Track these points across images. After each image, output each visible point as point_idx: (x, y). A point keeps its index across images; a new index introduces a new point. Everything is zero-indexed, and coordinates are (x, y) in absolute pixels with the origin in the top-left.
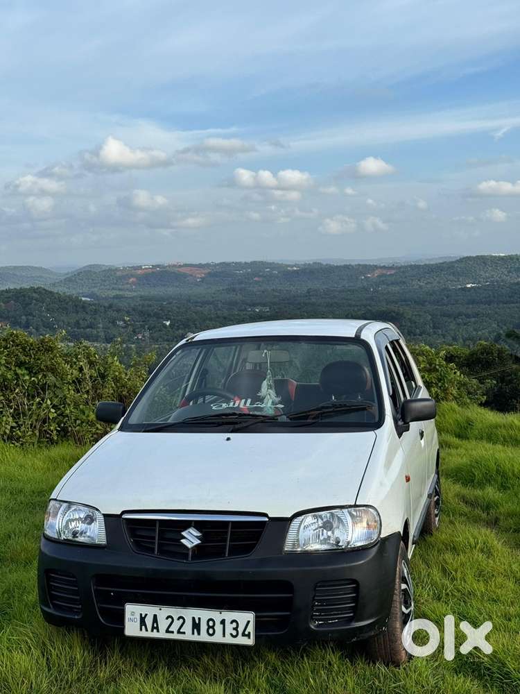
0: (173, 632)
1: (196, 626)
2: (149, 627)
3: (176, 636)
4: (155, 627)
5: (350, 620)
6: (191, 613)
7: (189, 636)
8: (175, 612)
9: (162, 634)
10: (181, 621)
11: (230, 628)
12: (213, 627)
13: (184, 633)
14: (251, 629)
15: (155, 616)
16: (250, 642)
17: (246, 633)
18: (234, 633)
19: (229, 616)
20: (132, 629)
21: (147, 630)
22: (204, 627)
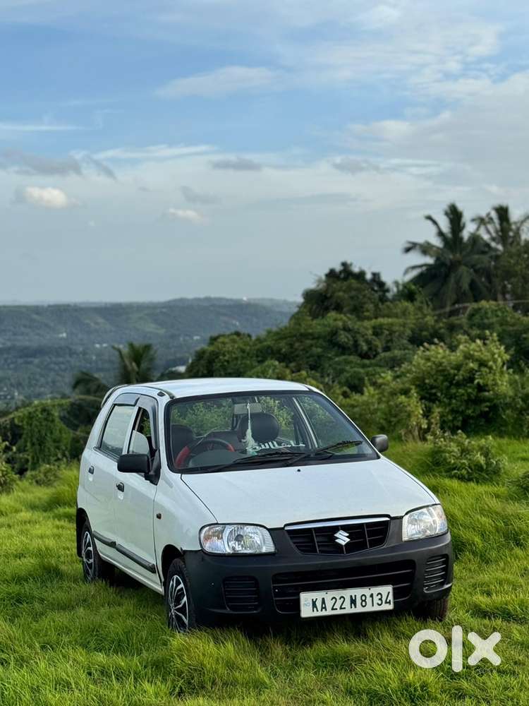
0: (336, 609)
1: (353, 602)
2: (319, 608)
3: (339, 612)
4: (324, 608)
5: (442, 584)
6: (348, 593)
7: (349, 610)
8: (337, 593)
9: (329, 612)
10: (342, 599)
11: (376, 599)
12: (365, 601)
13: (344, 608)
14: (391, 597)
15: (323, 599)
16: (390, 607)
17: (388, 601)
18: (380, 602)
19: (375, 590)
20: (306, 612)
21: (317, 611)
22: (358, 601)
